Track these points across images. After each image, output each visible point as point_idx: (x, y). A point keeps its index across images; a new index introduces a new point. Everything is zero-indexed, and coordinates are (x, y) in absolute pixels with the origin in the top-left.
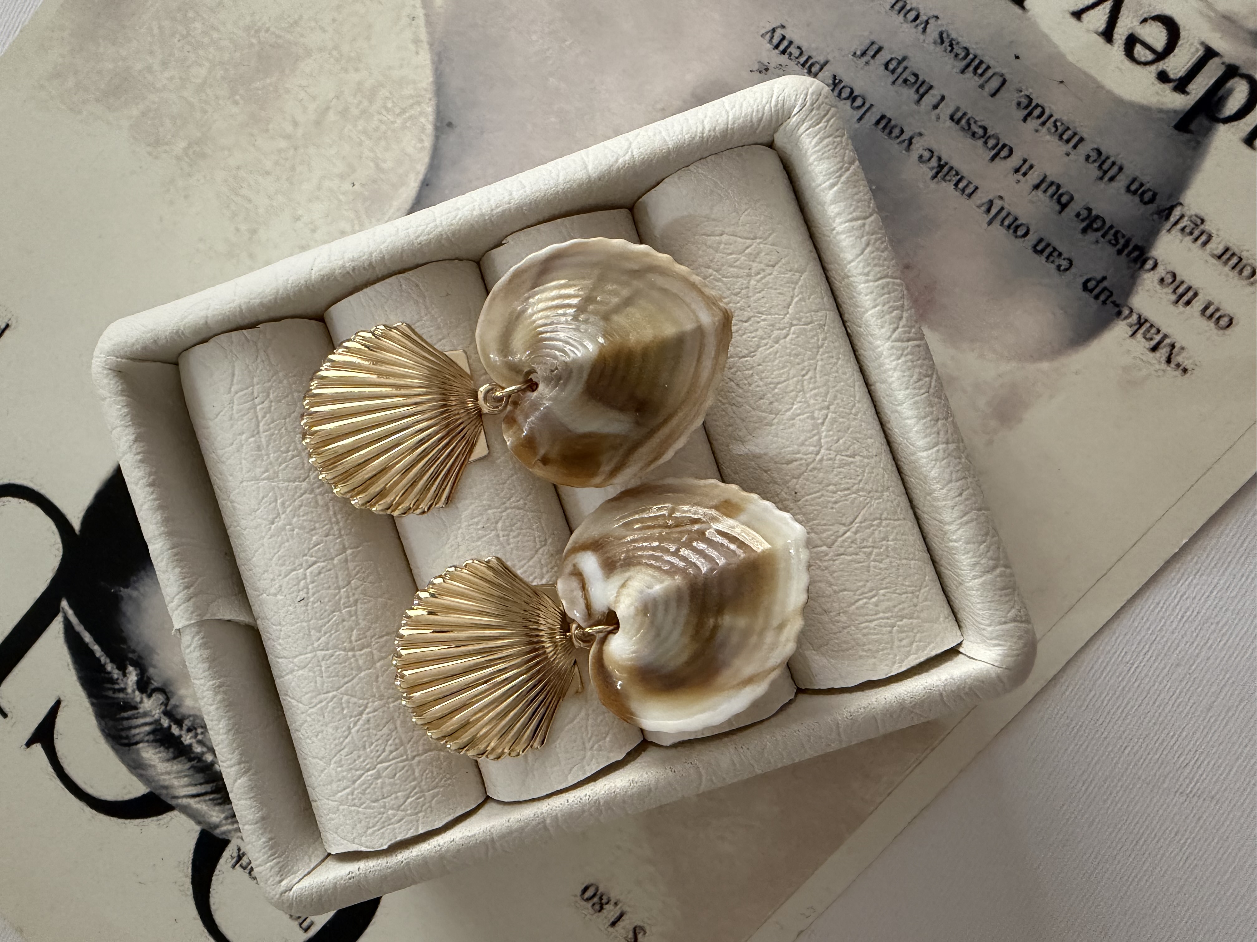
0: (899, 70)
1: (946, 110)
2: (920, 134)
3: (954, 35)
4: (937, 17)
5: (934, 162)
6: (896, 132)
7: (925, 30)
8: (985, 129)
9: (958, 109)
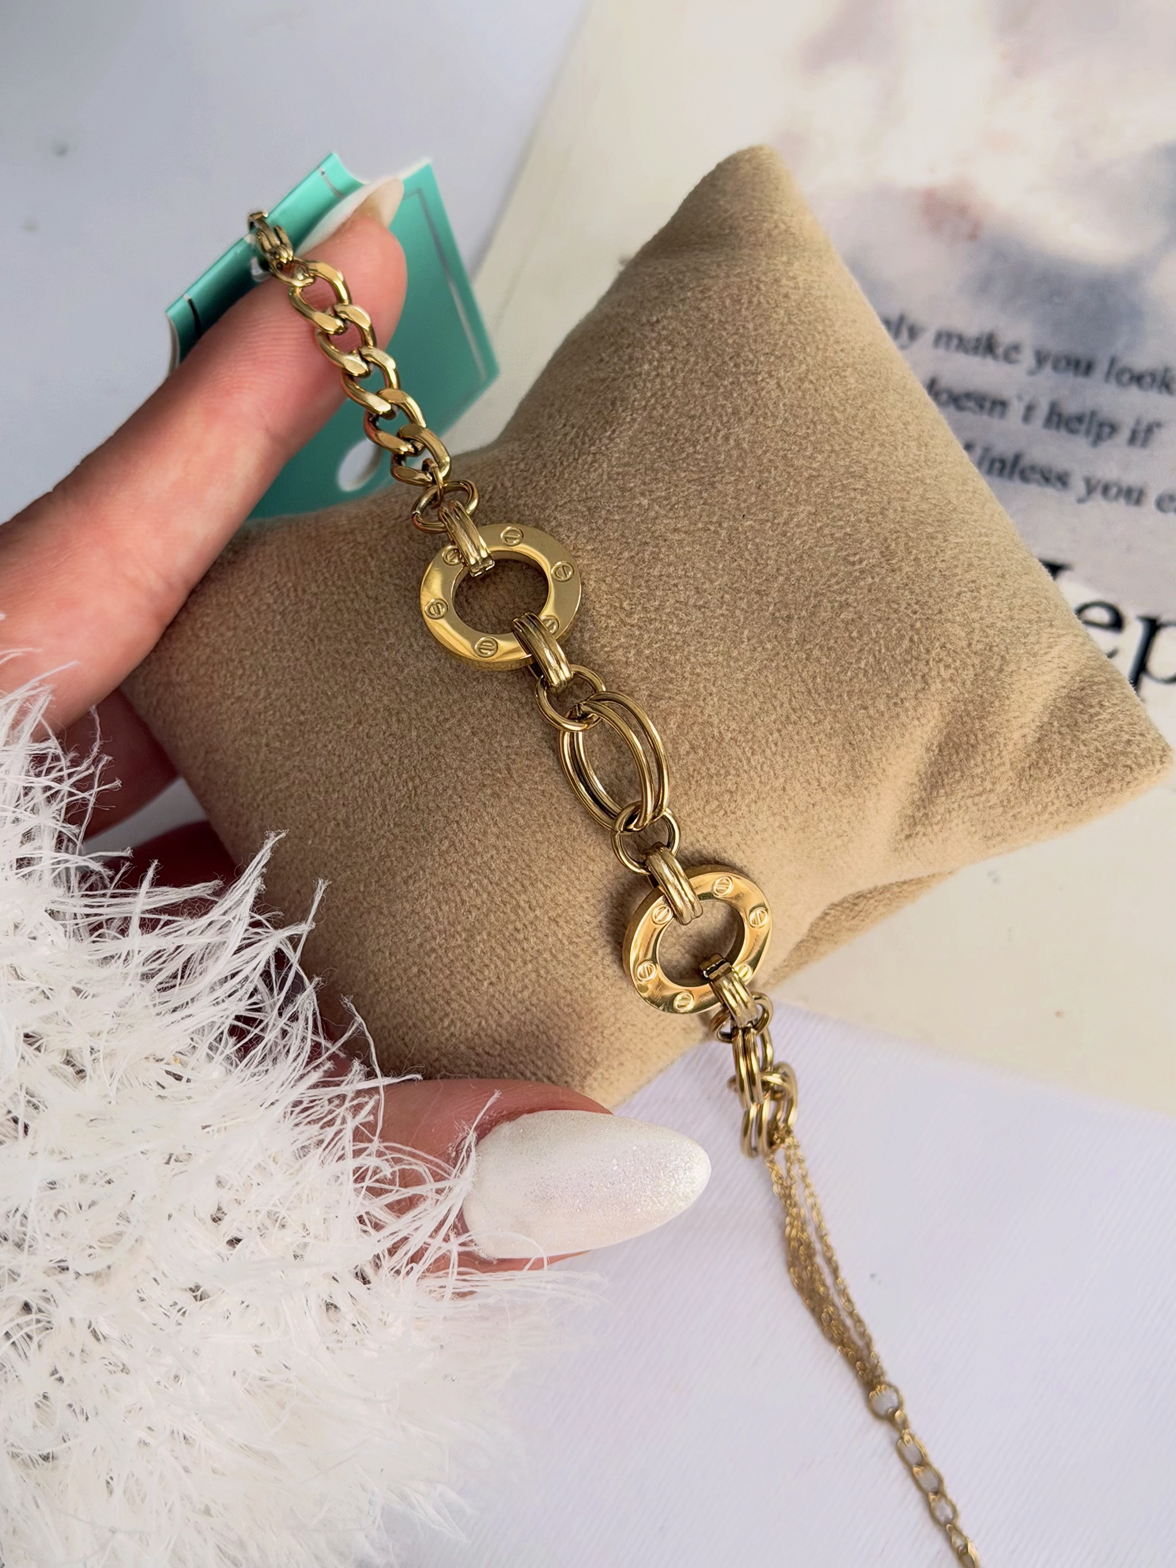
0: (1094, 430)
1: (1017, 409)
2: (1032, 373)
3: (1050, 491)
4: (1081, 501)
5: (1000, 351)
6: (1063, 364)
7: (1088, 481)
8: (960, 408)
9: (1003, 415)
